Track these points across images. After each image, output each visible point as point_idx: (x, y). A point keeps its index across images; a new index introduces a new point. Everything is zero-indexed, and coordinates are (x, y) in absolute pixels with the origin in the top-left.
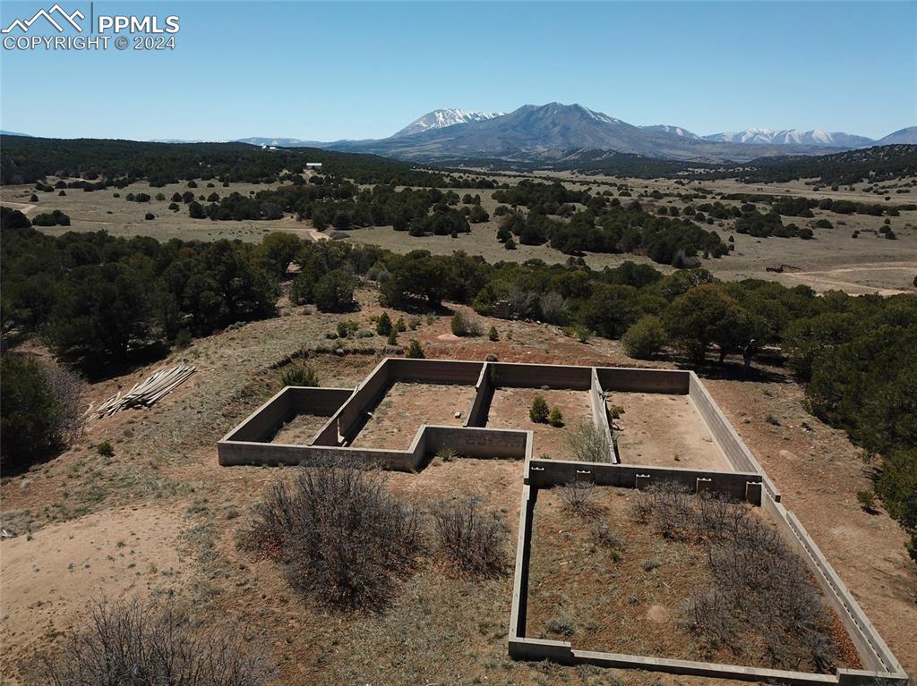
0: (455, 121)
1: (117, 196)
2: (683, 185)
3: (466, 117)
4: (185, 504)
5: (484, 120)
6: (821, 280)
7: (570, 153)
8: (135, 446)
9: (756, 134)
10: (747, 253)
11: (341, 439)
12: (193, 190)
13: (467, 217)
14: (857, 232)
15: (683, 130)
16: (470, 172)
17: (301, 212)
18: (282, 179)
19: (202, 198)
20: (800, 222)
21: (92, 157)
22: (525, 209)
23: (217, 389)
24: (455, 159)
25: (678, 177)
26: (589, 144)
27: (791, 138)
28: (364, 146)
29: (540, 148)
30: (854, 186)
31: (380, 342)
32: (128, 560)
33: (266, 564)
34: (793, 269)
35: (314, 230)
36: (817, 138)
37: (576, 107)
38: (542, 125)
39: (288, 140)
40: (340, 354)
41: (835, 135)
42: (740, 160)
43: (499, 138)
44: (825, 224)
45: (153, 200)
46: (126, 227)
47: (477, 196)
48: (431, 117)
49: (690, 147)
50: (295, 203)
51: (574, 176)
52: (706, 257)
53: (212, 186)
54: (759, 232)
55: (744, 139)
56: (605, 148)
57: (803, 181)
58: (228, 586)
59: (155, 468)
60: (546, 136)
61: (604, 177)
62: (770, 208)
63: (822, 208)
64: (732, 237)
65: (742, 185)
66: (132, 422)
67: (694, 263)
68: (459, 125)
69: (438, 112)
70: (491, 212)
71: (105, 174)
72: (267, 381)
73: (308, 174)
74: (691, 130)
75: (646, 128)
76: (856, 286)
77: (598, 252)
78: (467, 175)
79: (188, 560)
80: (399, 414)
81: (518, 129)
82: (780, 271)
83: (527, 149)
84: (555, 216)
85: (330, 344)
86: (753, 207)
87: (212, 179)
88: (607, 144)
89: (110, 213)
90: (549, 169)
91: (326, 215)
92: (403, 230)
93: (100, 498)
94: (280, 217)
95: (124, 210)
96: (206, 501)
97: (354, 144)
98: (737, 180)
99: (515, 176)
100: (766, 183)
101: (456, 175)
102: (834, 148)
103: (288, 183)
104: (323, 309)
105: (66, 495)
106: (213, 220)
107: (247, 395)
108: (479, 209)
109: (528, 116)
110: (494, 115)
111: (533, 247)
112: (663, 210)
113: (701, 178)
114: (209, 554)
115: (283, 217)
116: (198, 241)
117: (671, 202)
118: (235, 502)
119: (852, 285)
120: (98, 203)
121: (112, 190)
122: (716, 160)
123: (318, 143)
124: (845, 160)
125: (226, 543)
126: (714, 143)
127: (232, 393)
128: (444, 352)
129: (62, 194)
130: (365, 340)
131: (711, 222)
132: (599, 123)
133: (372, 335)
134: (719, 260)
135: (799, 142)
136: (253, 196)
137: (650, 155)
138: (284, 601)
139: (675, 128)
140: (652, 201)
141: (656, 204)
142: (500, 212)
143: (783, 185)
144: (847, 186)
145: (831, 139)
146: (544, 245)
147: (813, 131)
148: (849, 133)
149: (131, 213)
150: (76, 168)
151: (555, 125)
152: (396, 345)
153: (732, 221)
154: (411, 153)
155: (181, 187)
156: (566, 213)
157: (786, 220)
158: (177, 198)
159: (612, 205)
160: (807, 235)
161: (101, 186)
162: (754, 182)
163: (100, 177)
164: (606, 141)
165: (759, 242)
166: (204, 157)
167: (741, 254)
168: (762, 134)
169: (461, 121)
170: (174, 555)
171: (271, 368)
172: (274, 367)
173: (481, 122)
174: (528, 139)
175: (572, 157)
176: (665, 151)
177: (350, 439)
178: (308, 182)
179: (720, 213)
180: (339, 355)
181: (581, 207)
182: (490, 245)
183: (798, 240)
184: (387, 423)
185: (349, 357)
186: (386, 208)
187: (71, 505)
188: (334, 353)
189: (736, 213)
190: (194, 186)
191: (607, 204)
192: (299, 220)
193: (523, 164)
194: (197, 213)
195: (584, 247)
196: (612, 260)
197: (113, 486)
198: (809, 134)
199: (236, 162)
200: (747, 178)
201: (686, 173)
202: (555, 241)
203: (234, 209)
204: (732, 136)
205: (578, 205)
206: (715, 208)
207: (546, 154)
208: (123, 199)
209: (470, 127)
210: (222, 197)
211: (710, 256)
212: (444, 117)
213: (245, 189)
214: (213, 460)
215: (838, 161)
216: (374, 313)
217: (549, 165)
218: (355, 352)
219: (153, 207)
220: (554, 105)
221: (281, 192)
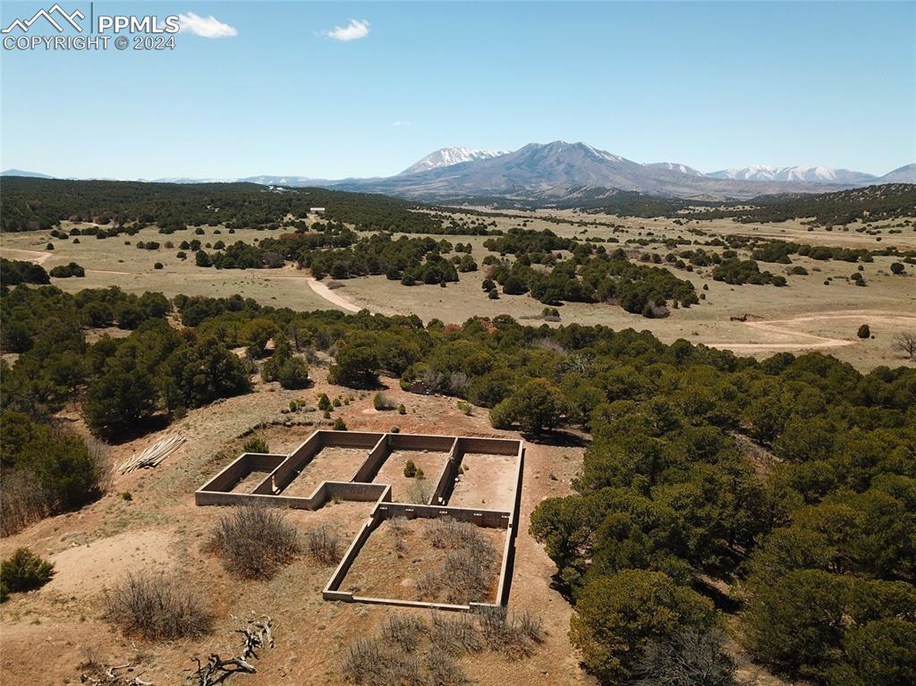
0: (461, 159)
1: (128, 243)
2: (681, 224)
3: (471, 156)
4: (173, 528)
5: (490, 159)
6: (779, 329)
7: (574, 191)
8: (145, 494)
9: (759, 171)
10: (718, 302)
11: (274, 488)
12: (200, 238)
13: (456, 266)
14: (830, 279)
15: (686, 167)
16: (472, 212)
17: (301, 262)
18: (286, 225)
19: (208, 246)
20: (775, 268)
21: (105, 200)
22: (512, 258)
23: (199, 454)
24: (460, 197)
25: (677, 216)
26: (593, 182)
27: (795, 176)
28: (371, 184)
29: (544, 186)
30: (848, 226)
31: (319, 416)
32: (142, 557)
33: (214, 559)
34: (756, 318)
35: (313, 279)
36: (820, 175)
37: (580, 145)
38: (547, 163)
39: (296, 178)
40: (289, 426)
41: (837, 172)
42: (743, 198)
43: (504, 176)
44: (800, 271)
45: (162, 248)
46: (136, 278)
47: (469, 244)
48: (437, 155)
49: (694, 184)
50: (297, 251)
51: (575, 215)
52: (676, 306)
53: (219, 233)
54: (734, 279)
55: (747, 176)
56: (608, 185)
57: (798, 220)
58: (193, 570)
59: (157, 508)
60: (550, 174)
61: (605, 216)
62: (750, 254)
63: (801, 254)
64: (706, 285)
65: (739, 224)
66: (143, 478)
67: (663, 313)
68: (464, 164)
69: (444, 150)
70: (479, 262)
71: (116, 220)
72: (234, 448)
73: (312, 219)
74: (694, 167)
75: (649, 166)
76: (808, 335)
77: (574, 301)
78: (469, 215)
79: (173, 557)
80: (318, 472)
81: (523, 167)
82: (744, 320)
83: (532, 187)
84: (540, 265)
85: (282, 418)
86: (734, 254)
87: (220, 226)
88: (611, 181)
89: (121, 261)
90: (552, 208)
91: (324, 264)
92: (396, 279)
93: (125, 525)
94: (281, 266)
95: (135, 258)
96: (185, 527)
97: (361, 182)
98: (734, 220)
99: (515, 217)
100: (762, 223)
101: (457, 216)
102: (836, 185)
103: (292, 230)
104: (286, 386)
105: (105, 524)
106: (218, 268)
107: (219, 458)
108: (468, 259)
109: (533, 156)
110: (499, 153)
111: (515, 296)
112: (646, 258)
113: (700, 217)
114: (185, 554)
115: (284, 265)
116: (201, 297)
117: (655, 249)
118: (201, 528)
119: (804, 335)
120: (109, 251)
121: (124, 237)
122: (718, 198)
123: (326, 181)
124: (843, 199)
125: (194, 549)
126: (717, 180)
127: (209, 457)
128: (363, 424)
129: (76, 241)
130: (309, 414)
131: (690, 269)
132: (602, 161)
133: (315, 410)
134: (687, 310)
135: (802, 178)
136: (257, 244)
137: (653, 193)
138: (221, 577)
139: (678, 165)
140: (637, 248)
141: (641, 250)
142: (488, 261)
143: (779, 224)
144: (841, 226)
145: (834, 175)
146: (526, 294)
147: (815, 169)
148: (852, 170)
149: (140, 261)
150: (89, 212)
151: (559, 163)
152: (329, 418)
153: (710, 269)
154: (417, 192)
155: (188, 234)
156: (550, 262)
157: (763, 266)
158: (185, 246)
159: (598, 252)
160: (780, 282)
161: (113, 233)
162: (750, 222)
163: (112, 221)
164: (610, 178)
165: (732, 290)
166: (212, 201)
167: (710, 304)
168: (766, 171)
169: (467, 160)
170: (165, 554)
171: (239, 438)
172: (241, 437)
173: (486, 160)
174: (533, 177)
175: (575, 195)
176: (669, 188)
177: (282, 488)
178: (310, 228)
179: (700, 260)
180: (287, 426)
181: (567, 255)
182: (475, 295)
183: (771, 287)
184: (308, 478)
185: (295, 428)
186: (381, 258)
187: (109, 529)
188: (285, 425)
189: (717, 260)
190: (200, 232)
191: (595, 250)
192: (300, 268)
193: (527, 203)
194: (203, 261)
195: (561, 298)
196: (587, 310)
197: (132, 518)
198: (812, 171)
199: (242, 206)
200: (744, 217)
201: (687, 212)
202: (534, 292)
203: (238, 258)
204: (734, 173)
205: (564, 253)
206: (696, 255)
207: (550, 192)
208: (133, 247)
209: (475, 166)
210: (227, 245)
211: (680, 305)
212: (450, 156)
213: (250, 237)
214: (192, 503)
215: (836, 200)
216: (322, 390)
217: (553, 202)
218: (299, 424)
219: (163, 255)
220: (559, 143)
221: (283, 240)
